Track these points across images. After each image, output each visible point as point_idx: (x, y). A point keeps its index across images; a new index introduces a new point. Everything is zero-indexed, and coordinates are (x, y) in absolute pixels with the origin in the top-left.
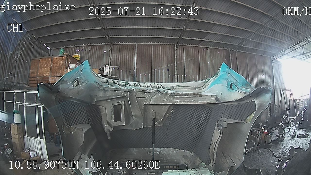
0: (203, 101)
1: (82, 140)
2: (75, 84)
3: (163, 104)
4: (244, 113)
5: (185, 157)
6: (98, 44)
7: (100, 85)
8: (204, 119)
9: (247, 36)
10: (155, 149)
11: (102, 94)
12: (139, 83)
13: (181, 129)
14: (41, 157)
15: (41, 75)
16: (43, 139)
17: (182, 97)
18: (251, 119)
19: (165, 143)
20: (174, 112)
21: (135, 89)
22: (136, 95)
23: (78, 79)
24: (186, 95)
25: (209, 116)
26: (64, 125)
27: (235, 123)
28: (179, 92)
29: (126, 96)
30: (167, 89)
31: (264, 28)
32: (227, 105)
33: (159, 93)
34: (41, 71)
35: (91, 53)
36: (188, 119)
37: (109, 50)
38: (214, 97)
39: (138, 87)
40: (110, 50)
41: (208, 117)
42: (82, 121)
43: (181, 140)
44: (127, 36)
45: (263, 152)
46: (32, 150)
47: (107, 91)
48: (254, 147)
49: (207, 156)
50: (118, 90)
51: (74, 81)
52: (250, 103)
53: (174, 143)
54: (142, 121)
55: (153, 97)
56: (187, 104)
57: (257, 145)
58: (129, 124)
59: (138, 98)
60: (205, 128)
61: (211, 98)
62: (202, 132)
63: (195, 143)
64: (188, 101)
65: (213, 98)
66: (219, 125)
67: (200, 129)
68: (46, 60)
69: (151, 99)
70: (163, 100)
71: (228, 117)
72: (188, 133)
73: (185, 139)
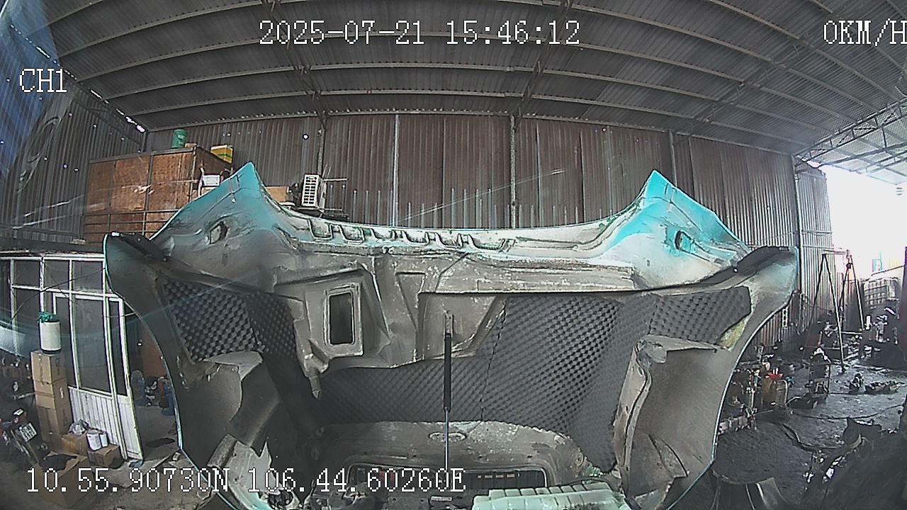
0: (593, 285)
1: (235, 398)
2: (216, 233)
3: (476, 291)
4: (716, 319)
5: (541, 448)
6: (286, 116)
7: (289, 235)
8: (596, 336)
9: (721, 94)
10: (452, 423)
11: (294, 262)
12: (406, 230)
13: (528, 366)
14: (120, 447)
15: (117, 208)
16: (126, 395)
17: (533, 270)
18: (736, 337)
19: (482, 407)
20: (508, 316)
21: (393, 248)
22: (396, 264)
23: (222, 220)
24: (543, 266)
25: (612, 327)
26: (183, 355)
27: (688, 349)
28: (523, 258)
29: (366, 267)
30: (487, 248)
31: (771, 71)
32: (666, 298)
33: (465, 260)
34: (120, 196)
35: (264, 142)
36: (549, 336)
37: (316, 133)
38: (627, 272)
39: (402, 241)
40: (320, 131)
41: (609, 330)
42: (236, 344)
43: (527, 398)
44: (369, 92)
45: (767, 432)
46: (93, 429)
47: (310, 253)
48: (740, 418)
49: (604, 448)
50: (342, 251)
51: (212, 225)
52: (732, 293)
53: (507, 407)
54: (415, 343)
55: (445, 271)
56: (547, 293)
57: (750, 413)
58: (377, 351)
59: (401, 275)
60: (600, 364)
61: (616, 273)
62: (590, 375)
63: (569, 407)
64: (549, 283)
65: (624, 275)
66: (640, 355)
67: (586, 365)
68: (132, 164)
69: (440, 277)
70: (476, 280)
71: (669, 330)
72: (550, 379)
73: (541, 397)
